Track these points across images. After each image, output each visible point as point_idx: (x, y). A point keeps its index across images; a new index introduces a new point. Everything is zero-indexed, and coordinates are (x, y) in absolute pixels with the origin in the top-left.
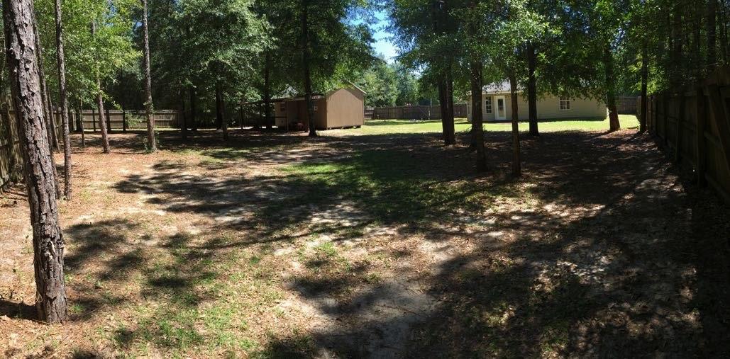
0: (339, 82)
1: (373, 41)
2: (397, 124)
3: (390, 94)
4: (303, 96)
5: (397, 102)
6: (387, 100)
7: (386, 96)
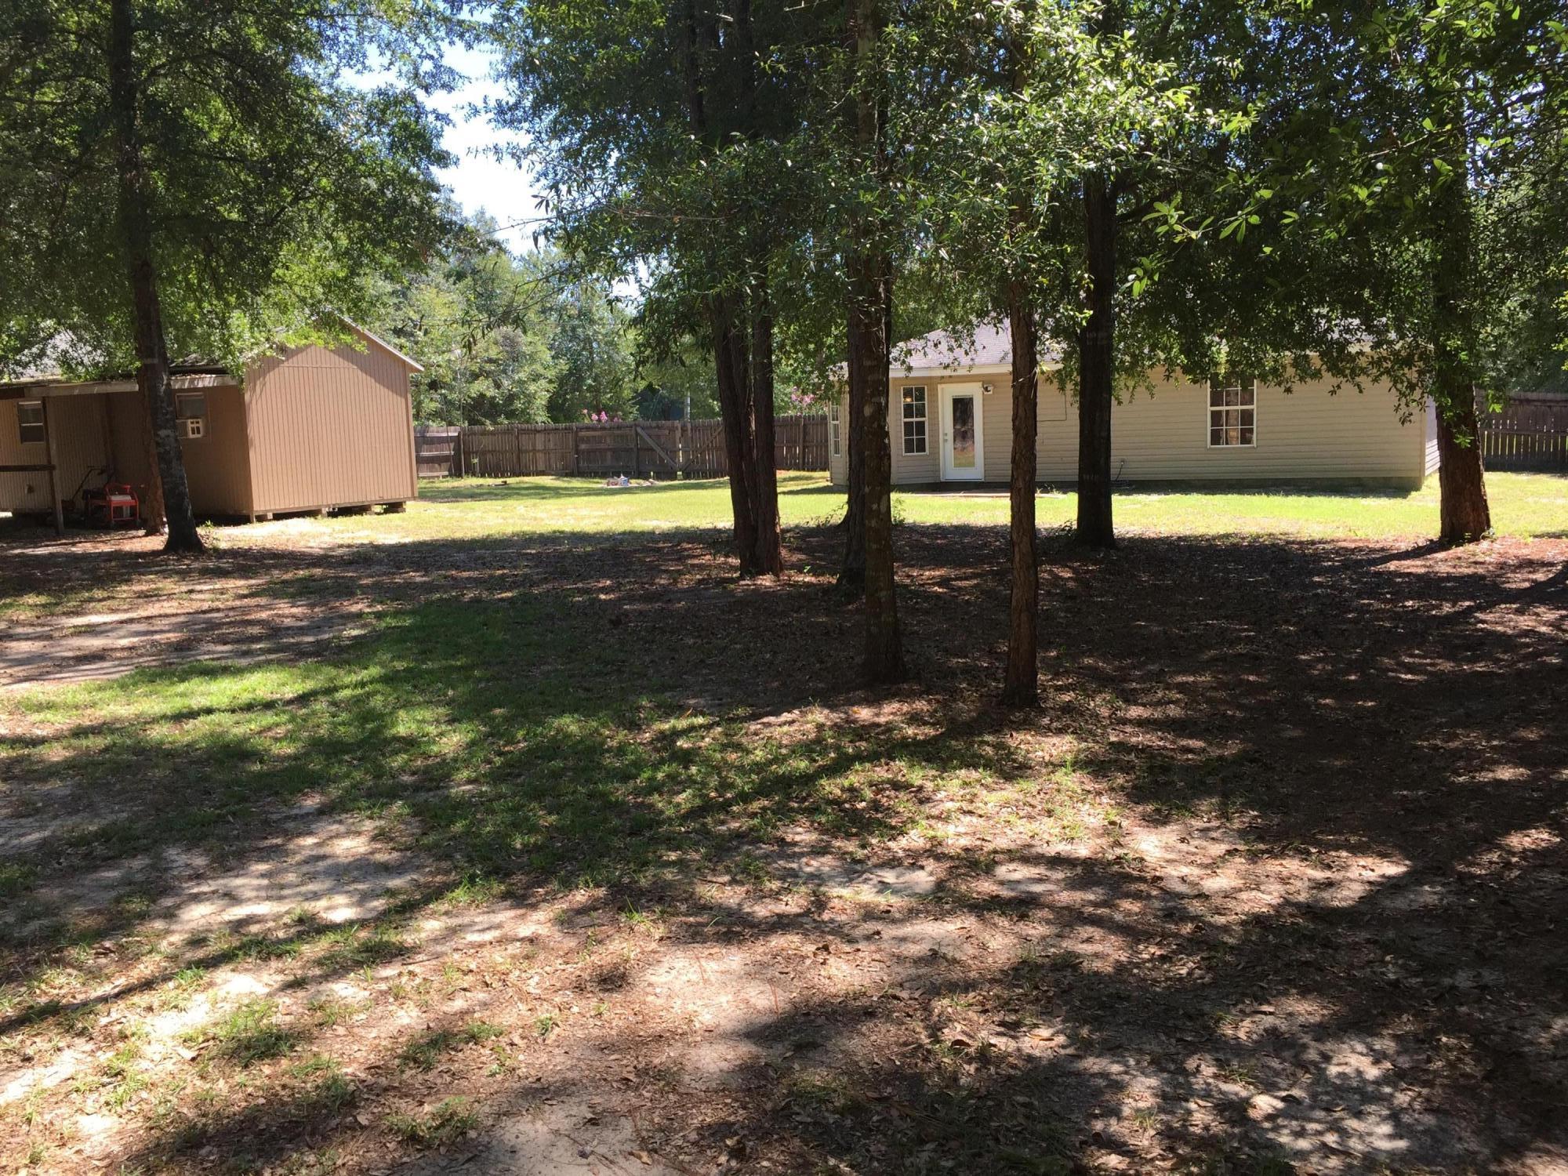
0: (299, 317)
1: (442, 159)
2: (556, 492)
3: (522, 376)
4: (127, 376)
5: (553, 407)
6: (511, 398)
7: (506, 383)
